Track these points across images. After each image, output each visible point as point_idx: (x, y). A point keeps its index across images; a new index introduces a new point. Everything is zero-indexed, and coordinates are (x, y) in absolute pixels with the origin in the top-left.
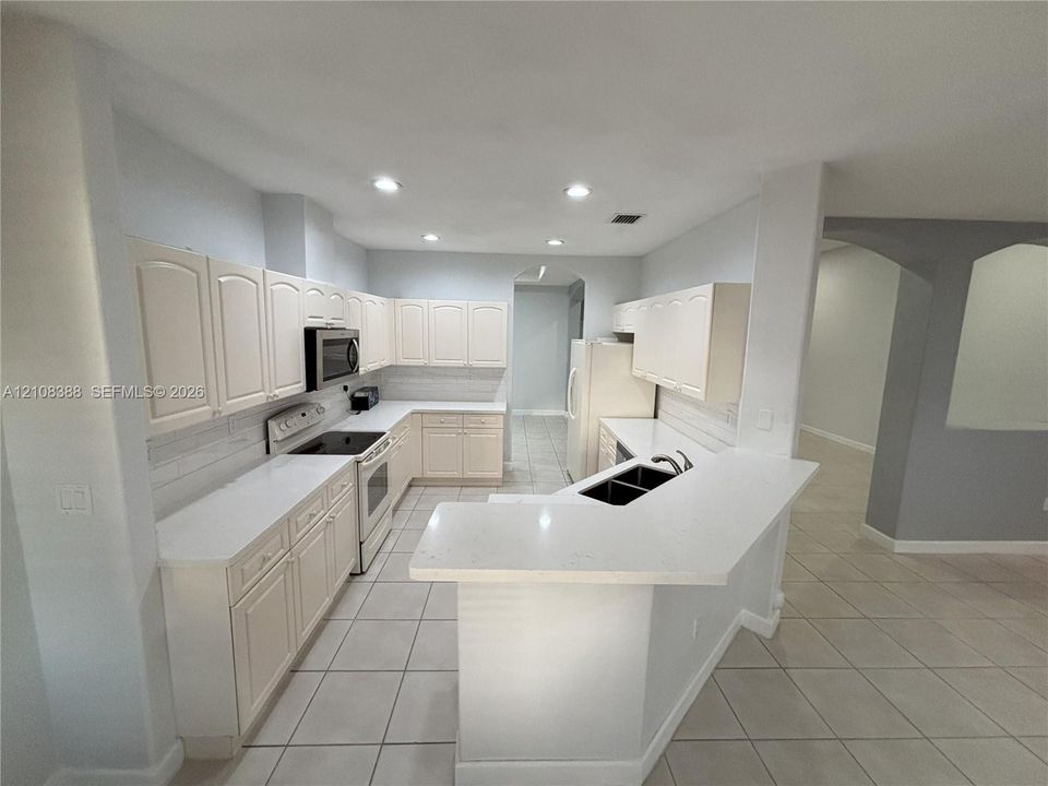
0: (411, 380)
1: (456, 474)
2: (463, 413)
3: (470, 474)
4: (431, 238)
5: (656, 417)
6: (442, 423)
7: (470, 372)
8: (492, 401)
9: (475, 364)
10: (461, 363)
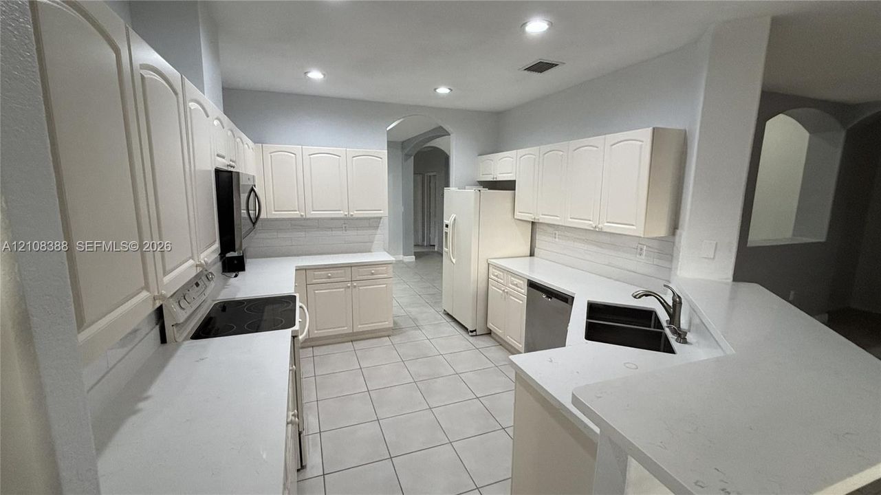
0: (281, 235)
1: (346, 330)
2: (351, 266)
3: (360, 328)
4: (316, 75)
5: (532, 254)
6: (329, 277)
7: (348, 223)
8: (370, 251)
9: (356, 214)
10: (341, 214)
